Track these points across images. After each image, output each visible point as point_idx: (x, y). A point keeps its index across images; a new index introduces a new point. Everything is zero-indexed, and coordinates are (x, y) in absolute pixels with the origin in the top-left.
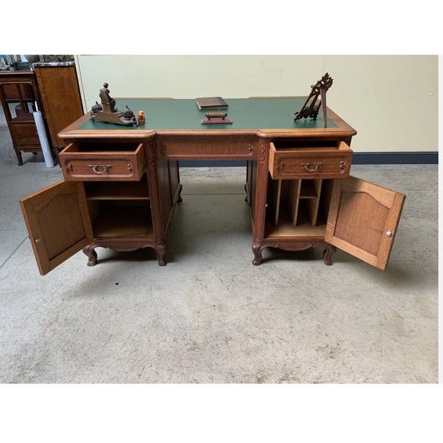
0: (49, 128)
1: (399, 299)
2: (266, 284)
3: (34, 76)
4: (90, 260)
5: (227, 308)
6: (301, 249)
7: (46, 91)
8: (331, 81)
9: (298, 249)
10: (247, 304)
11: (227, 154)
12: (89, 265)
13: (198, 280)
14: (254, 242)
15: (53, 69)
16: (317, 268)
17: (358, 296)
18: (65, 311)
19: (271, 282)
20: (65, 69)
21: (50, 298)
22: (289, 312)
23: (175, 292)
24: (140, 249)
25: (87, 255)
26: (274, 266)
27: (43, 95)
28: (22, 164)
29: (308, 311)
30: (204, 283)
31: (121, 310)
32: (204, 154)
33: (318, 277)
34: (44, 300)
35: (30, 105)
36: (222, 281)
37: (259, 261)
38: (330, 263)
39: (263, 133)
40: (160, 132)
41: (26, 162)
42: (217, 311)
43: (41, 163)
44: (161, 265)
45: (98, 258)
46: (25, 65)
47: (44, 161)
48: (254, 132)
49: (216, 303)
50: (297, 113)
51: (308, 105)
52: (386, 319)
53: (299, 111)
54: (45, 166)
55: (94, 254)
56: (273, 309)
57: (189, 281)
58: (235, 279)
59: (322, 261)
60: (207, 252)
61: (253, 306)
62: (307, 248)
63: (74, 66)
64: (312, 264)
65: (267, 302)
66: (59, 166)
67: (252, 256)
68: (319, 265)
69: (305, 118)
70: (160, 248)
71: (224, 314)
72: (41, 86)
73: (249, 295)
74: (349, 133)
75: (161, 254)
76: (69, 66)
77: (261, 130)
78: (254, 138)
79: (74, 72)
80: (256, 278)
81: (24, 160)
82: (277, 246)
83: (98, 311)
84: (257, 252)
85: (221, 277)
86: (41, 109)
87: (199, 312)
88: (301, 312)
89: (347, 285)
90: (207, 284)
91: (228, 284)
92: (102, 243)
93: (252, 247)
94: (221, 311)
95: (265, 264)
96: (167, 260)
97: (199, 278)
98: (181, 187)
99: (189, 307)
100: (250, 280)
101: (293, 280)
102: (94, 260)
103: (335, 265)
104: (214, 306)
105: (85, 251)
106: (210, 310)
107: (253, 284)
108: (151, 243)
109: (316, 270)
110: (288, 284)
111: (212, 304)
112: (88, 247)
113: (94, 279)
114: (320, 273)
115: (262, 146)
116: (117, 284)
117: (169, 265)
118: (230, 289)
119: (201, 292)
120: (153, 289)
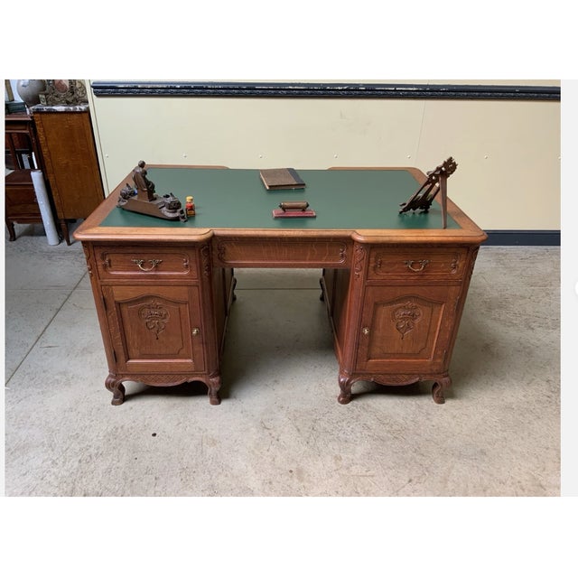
0: (54, 194)
1: (537, 457)
2: (358, 434)
3: (32, 124)
4: (115, 397)
5: (309, 475)
6: (405, 383)
7: (49, 144)
8: (455, 166)
9: (400, 384)
10: (335, 468)
11: (310, 260)
12: (113, 403)
13: (265, 428)
14: (341, 372)
15: (59, 115)
16: (426, 407)
17: (483, 452)
18: (84, 480)
19: (365, 432)
20: (75, 116)
21: (62, 459)
22: (394, 480)
23: (236, 448)
24: (186, 383)
25: (112, 391)
26: (368, 406)
27: (45, 150)
28: (15, 240)
29: (419, 478)
30: (274, 434)
31: (162, 479)
32: (277, 260)
33: (427, 422)
34: (53, 462)
35: (25, 157)
36: (299, 430)
37: (348, 396)
38: (441, 400)
39: (362, 235)
40: (219, 232)
41: (20, 236)
42: (296, 480)
43: (42, 238)
44: (214, 403)
45: (127, 392)
46: (20, 106)
47: (45, 235)
48: (349, 234)
49: (294, 467)
50: (404, 204)
51: (421, 195)
52: (523, 490)
54: (47, 243)
55: (122, 388)
56: (372, 476)
57: (254, 430)
58: (317, 427)
59: (431, 397)
60: (276, 381)
61: (345, 472)
62: (413, 381)
63: (87, 112)
64: (418, 402)
65: (363, 465)
66: (65, 243)
67: (338, 391)
68: (427, 402)
69: (414, 210)
70: (213, 383)
71: (307, 484)
72: (42, 138)
73: (337, 452)
74: (479, 239)
75: (214, 389)
76: (81, 112)
77: (358, 231)
78: (348, 241)
79: (87, 119)
80: (344, 423)
81: (17, 232)
82: (372, 379)
83: (130, 479)
84: (345, 387)
85: (297, 424)
86: (42, 167)
87: (270, 483)
88: (410, 481)
89: (467, 435)
90: (279, 436)
91: (307, 435)
92: (133, 376)
93: (339, 380)
94: (301, 480)
95: (355, 402)
96: (222, 395)
97: (267, 424)
98: (235, 281)
99: (256, 473)
100: (336, 428)
101: (395, 427)
102: (122, 397)
103: (449, 403)
104: (291, 471)
105: (109, 386)
106: (286, 478)
107: (341, 435)
108: (201, 376)
109: (424, 411)
110: (389, 435)
111: (288, 469)
112: (113, 380)
113: (122, 427)
114: (429, 417)
115: (358, 253)
116: (154, 435)
117: (225, 403)
118: (311, 444)
119: (271, 449)
120: (205, 444)
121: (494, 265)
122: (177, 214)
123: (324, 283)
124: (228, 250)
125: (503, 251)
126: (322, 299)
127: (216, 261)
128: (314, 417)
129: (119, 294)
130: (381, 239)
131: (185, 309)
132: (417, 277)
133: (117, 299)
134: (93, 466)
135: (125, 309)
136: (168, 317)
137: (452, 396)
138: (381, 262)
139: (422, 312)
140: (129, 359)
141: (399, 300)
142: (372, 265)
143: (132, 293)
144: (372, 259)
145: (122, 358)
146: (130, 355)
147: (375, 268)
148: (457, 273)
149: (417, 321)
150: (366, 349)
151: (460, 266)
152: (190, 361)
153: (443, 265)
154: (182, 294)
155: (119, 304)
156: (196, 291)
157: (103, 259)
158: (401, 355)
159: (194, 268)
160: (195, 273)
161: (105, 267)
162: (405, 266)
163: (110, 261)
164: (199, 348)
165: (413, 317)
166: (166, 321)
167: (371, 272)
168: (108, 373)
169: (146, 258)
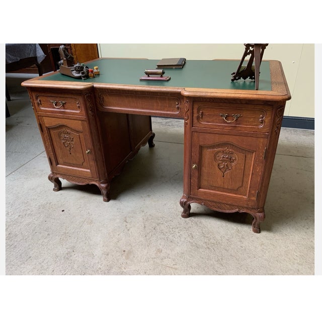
2: (183, 239)
4: (55, 186)
5: (134, 257)
6: (227, 211)
11: (156, 110)
12: (54, 190)
13: (125, 221)
14: (183, 196)
16: (243, 233)
19: (189, 239)
21: (12, 213)
23: (101, 229)
24: (88, 185)
25: (52, 182)
26: (200, 222)
30: (128, 226)
31: (51, 236)
33: (239, 243)
36: (145, 227)
37: (187, 214)
38: (258, 231)
39: (187, 92)
42: (124, 257)
44: (105, 200)
48: (179, 90)
49: (128, 249)
50: (234, 73)
53: (236, 71)
55: (59, 182)
56: (176, 269)
57: (118, 221)
58: (157, 228)
60: (149, 196)
61: (158, 261)
62: (233, 211)
65: (174, 260)
69: (245, 78)
71: (128, 262)
73: (161, 247)
75: (104, 192)
77: (186, 89)
80: (177, 230)
83: (35, 231)
85: (146, 223)
87: (108, 255)
89: (266, 260)
91: (148, 231)
93: (180, 201)
94: (127, 258)
95: (192, 218)
97: (128, 219)
99: (103, 246)
100: (170, 231)
101: (212, 241)
102: (59, 187)
103: (264, 234)
104: (124, 251)
107: (171, 237)
108: (96, 181)
109: (240, 235)
110: (204, 245)
111: (124, 249)
112: (52, 176)
113: (50, 203)
114: (243, 240)
115: (186, 105)
116: (63, 211)
118: (147, 237)
119: (121, 234)
120: (85, 222)
122: (80, 75)
124: (105, 99)
128: (159, 221)
129: (48, 122)
131: (82, 136)
132: (230, 128)
133: (47, 126)
134: (23, 220)
135: (52, 132)
136: (74, 140)
137: (269, 229)
138: (202, 113)
139: (238, 157)
140: (58, 164)
141: (219, 146)
142: (195, 115)
143: (53, 122)
144: (195, 111)
145: (54, 163)
146: (59, 162)
147: (198, 118)
148: (263, 128)
149: (233, 164)
150: (196, 180)
151: (266, 121)
152: (89, 171)
153: (252, 119)
154: (79, 125)
155: (49, 129)
156: (86, 124)
157: (37, 99)
158: (224, 190)
159: (83, 109)
160: (84, 112)
161: (38, 104)
162: (221, 118)
163: (40, 101)
164: (93, 163)
165: (231, 160)
166: (73, 143)
167: (195, 121)
169: (57, 100)
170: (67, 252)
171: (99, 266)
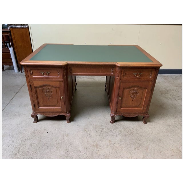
0: (17, 55)
1: (179, 142)
2: (117, 133)
3: (9, 32)
4: (35, 120)
5: (100, 147)
6: (133, 117)
7: (15, 38)
9: (132, 117)
10: (109, 144)
11: (101, 73)
12: (34, 122)
13: (85, 131)
14: (112, 113)
15: (18, 29)
16: (140, 125)
17: (160, 140)
18: (23, 147)
19: (120, 133)
20: (24, 29)
22: (129, 148)
23: (75, 137)
24: (59, 116)
25: (33, 118)
26: (120, 124)
27: (14, 41)
28: (4, 71)
29: (138, 148)
30: (88, 133)
31: (50, 147)
32: (90, 73)
33: (141, 130)
34: (13, 141)
35: (8, 44)
36: (97, 132)
37: (114, 121)
38: (146, 123)
39: (119, 64)
40: (70, 62)
41: (6, 70)
42: (96, 148)
43: (13, 70)
44: (68, 123)
45: (39, 119)
46: (6, 27)
49: (95, 144)
52: (174, 152)
54: (15, 72)
55: (37, 117)
56: (122, 147)
57: (81, 131)
58: (103, 131)
59: (142, 121)
60: (89, 116)
61: (112, 146)
62: (136, 116)
63: (28, 28)
64: (138, 123)
65: (119, 143)
67: (110, 119)
68: (141, 123)
70: (68, 115)
71: (99, 150)
72: (13, 36)
73: (110, 139)
74: (159, 65)
75: (68, 118)
76: (26, 28)
78: (114, 66)
79: (28, 30)
80: (112, 130)
82: (122, 115)
83: (38, 147)
84: (113, 118)
85: (96, 130)
86: (13, 47)
87: (87, 149)
88: (135, 149)
89: (154, 134)
90: (90, 133)
91: (100, 133)
92: (41, 113)
93: (111, 115)
94: (97, 148)
95: (116, 123)
96: (71, 120)
98: (76, 84)
99: (82, 145)
100: (110, 131)
101: (130, 131)
102: (37, 120)
103: (148, 123)
104: (94, 145)
105: (33, 116)
106: (92, 147)
107: (111, 133)
108: (64, 113)
109: (140, 126)
110: (128, 134)
111: (93, 144)
112: (34, 114)
113: (37, 130)
114: (141, 128)
115: (118, 70)
116: (47, 133)
117: (72, 123)
118: (101, 136)
119: (87, 138)
120: (65, 136)
121: (163, 80)
123: (106, 85)
124: (73, 69)
125: (166, 76)
126: (105, 90)
127: (69, 73)
128: (102, 127)
129: (36, 84)
130: (126, 65)
131: (58, 90)
132: (138, 79)
133: (35, 86)
135: (38, 90)
136: (53, 92)
137: (149, 121)
138: (125, 73)
139: (140, 91)
140: (39, 107)
141: (131, 87)
142: (122, 75)
143: (40, 84)
144: (122, 72)
145: (37, 107)
146: (40, 105)
147: (123, 76)
148: (152, 78)
149: (138, 95)
151: (153, 75)
152: (60, 108)
153: (147, 75)
154: (57, 84)
155: (36, 88)
156: (62, 83)
158: (132, 107)
159: (62, 75)
160: (62, 77)
161: (31, 74)
162: (134, 75)
163: (32, 72)
164: (63, 103)
165: (136, 93)
166: (52, 94)
167: (122, 77)
168: (32, 112)
169: (45, 71)
170: (64, 153)
171: (86, 155)
